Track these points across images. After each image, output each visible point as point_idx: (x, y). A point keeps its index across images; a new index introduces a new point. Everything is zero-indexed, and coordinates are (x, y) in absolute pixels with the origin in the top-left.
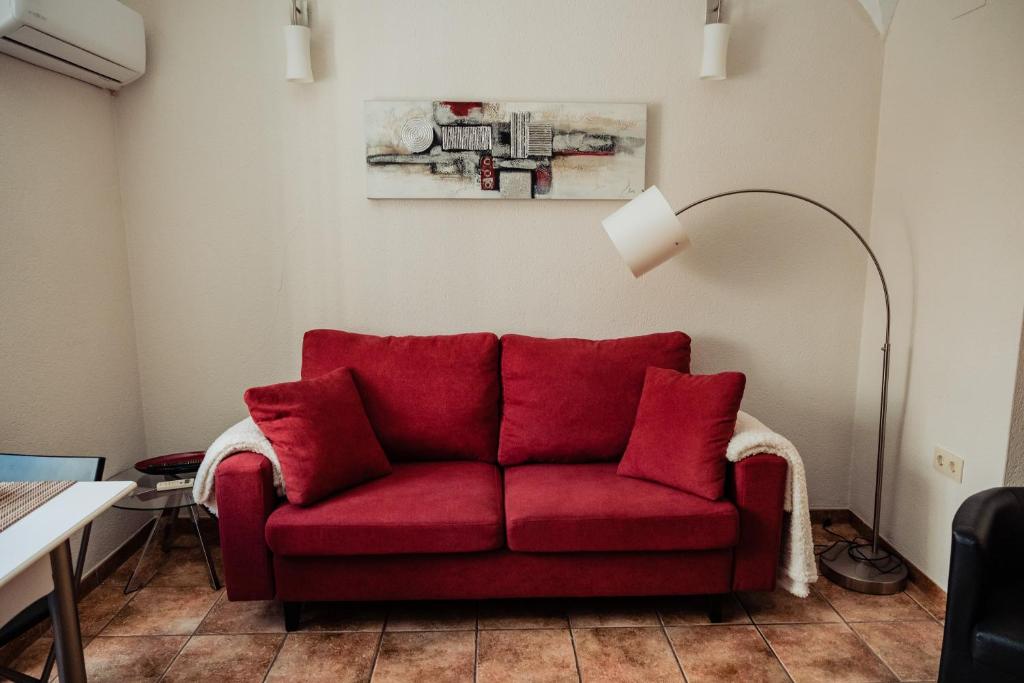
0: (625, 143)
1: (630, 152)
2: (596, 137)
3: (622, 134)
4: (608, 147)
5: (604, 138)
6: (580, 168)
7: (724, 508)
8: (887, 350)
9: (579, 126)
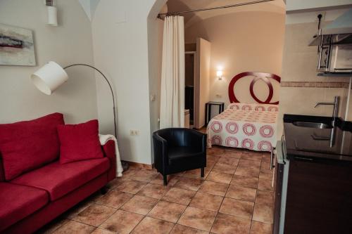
0: (26, 44)
1: (28, 48)
2: (14, 40)
3: (25, 40)
4: (20, 45)
5: (18, 41)
6: (10, 52)
7: (106, 159)
8: (114, 108)
9: (7, 35)
